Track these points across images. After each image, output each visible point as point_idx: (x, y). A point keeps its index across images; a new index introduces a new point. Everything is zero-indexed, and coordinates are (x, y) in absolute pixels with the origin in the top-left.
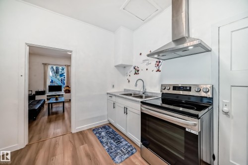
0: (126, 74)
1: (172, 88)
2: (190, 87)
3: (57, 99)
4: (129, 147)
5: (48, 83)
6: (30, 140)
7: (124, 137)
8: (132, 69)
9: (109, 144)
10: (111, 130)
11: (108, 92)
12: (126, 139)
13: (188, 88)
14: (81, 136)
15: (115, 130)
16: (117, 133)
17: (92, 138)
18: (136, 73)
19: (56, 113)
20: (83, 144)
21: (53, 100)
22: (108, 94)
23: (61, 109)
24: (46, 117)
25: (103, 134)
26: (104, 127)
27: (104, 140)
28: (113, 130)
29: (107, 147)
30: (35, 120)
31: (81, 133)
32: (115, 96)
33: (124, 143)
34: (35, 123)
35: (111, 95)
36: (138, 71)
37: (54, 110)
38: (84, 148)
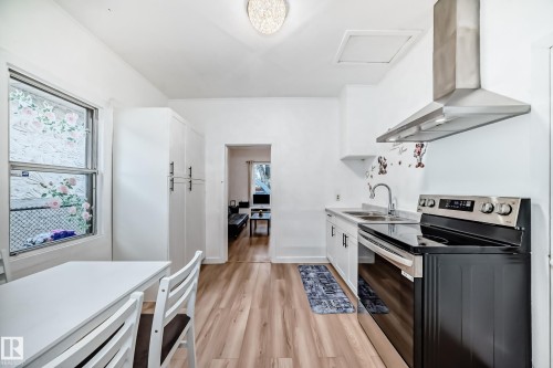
0: (366, 174)
1: (437, 204)
2: (473, 203)
3: (260, 215)
4: (345, 302)
5: (253, 192)
6: (230, 258)
7: (344, 288)
8: (375, 163)
9: (314, 289)
10: (326, 273)
11: (328, 207)
12: (347, 292)
13: (468, 205)
14: (281, 269)
15: (333, 274)
16: (336, 279)
17: (295, 276)
18: (381, 172)
19: (260, 235)
20: (279, 278)
21: (257, 216)
22: (326, 210)
23: (265, 231)
24: (247, 238)
25: (312, 275)
26: (317, 267)
27: (310, 282)
28: (329, 275)
29: (309, 291)
30: (236, 239)
31: (282, 266)
32: (336, 215)
33: (340, 295)
34: (236, 242)
35: (330, 213)
36: (385, 167)
37: (258, 231)
38: (280, 284)
